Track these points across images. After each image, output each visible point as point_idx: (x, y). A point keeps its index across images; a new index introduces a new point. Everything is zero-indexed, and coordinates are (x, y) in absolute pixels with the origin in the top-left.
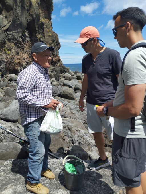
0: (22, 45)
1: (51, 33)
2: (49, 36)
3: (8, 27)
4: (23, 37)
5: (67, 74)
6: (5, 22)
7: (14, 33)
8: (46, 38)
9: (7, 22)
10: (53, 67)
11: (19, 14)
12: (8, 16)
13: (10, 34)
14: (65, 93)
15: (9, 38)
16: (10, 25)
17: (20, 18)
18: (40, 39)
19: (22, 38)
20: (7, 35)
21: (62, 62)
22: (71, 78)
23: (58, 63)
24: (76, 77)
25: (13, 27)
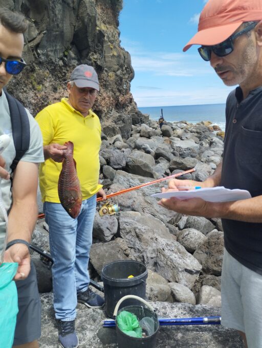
0: (63, 74)
1: (116, 51)
2: (113, 55)
3: (38, 41)
4: (65, 59)
5: (144, 127)
6: (34, 32)
7: (49, 51)
8: (107, 59)
9: (37, 32)
10: (119, 114)
11: (59, 17)
12: (38, 20)
13: (43, 54)
14: (136, 164)
15: (41, 61)
16: (43, 37)
17: (60, 25)
18: (95, 62)
19: (63, 61)
20: (37, 56)
21: (136, 104)
22: (151, 133)
23: (128, 106)
24: (161, 132)
25: (47, 41)
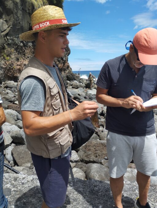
0: (23, 51)
3: (7, 32)
4: (24, 42)
5: (75, 82)
7: (14, 37)
9: (7, 26)
11: (20, 18)
12: (8, 20)
13: (10, 39)
15: (9, 43)
16: (10, 29)
20: (7, 40)
22: (78, 86)
24: (85, 86)
25: (13, 32)
